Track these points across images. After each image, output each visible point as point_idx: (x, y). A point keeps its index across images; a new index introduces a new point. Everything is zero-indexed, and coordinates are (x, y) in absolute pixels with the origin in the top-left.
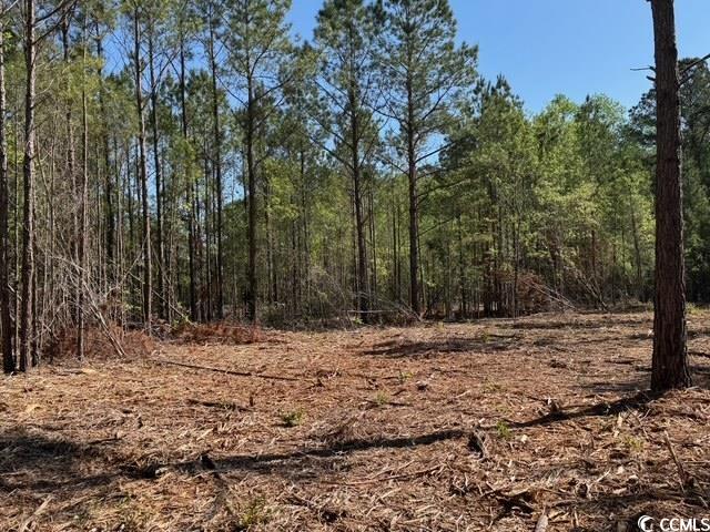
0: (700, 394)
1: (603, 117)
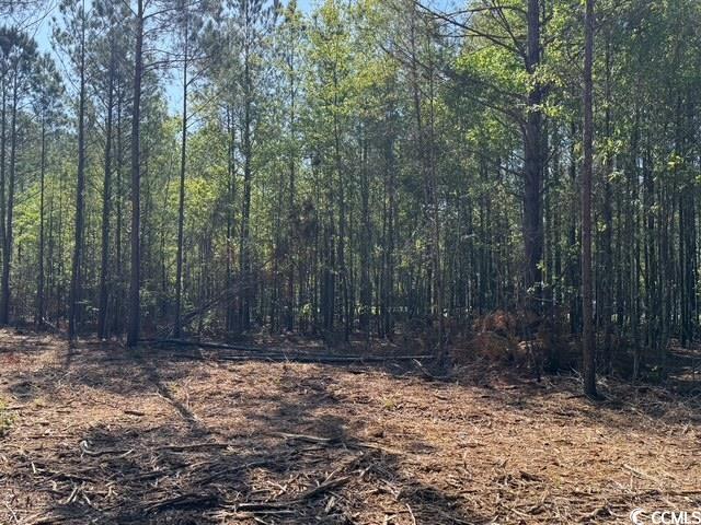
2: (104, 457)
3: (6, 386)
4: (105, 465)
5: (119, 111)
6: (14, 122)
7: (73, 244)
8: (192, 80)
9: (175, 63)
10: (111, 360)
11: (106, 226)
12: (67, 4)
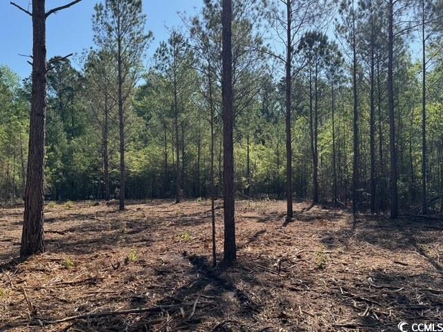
0: (49, 256)
1: (6, 80)
2: (384, 290)
3: (321, 239)
4: (386, 295)
5: (378, 67)
6: (316, 86)
7: (352, 154)
8: (428, 36)
9: (416, 28)
10: (381, 227)
11: (372, 141)
12: (343, 8)
